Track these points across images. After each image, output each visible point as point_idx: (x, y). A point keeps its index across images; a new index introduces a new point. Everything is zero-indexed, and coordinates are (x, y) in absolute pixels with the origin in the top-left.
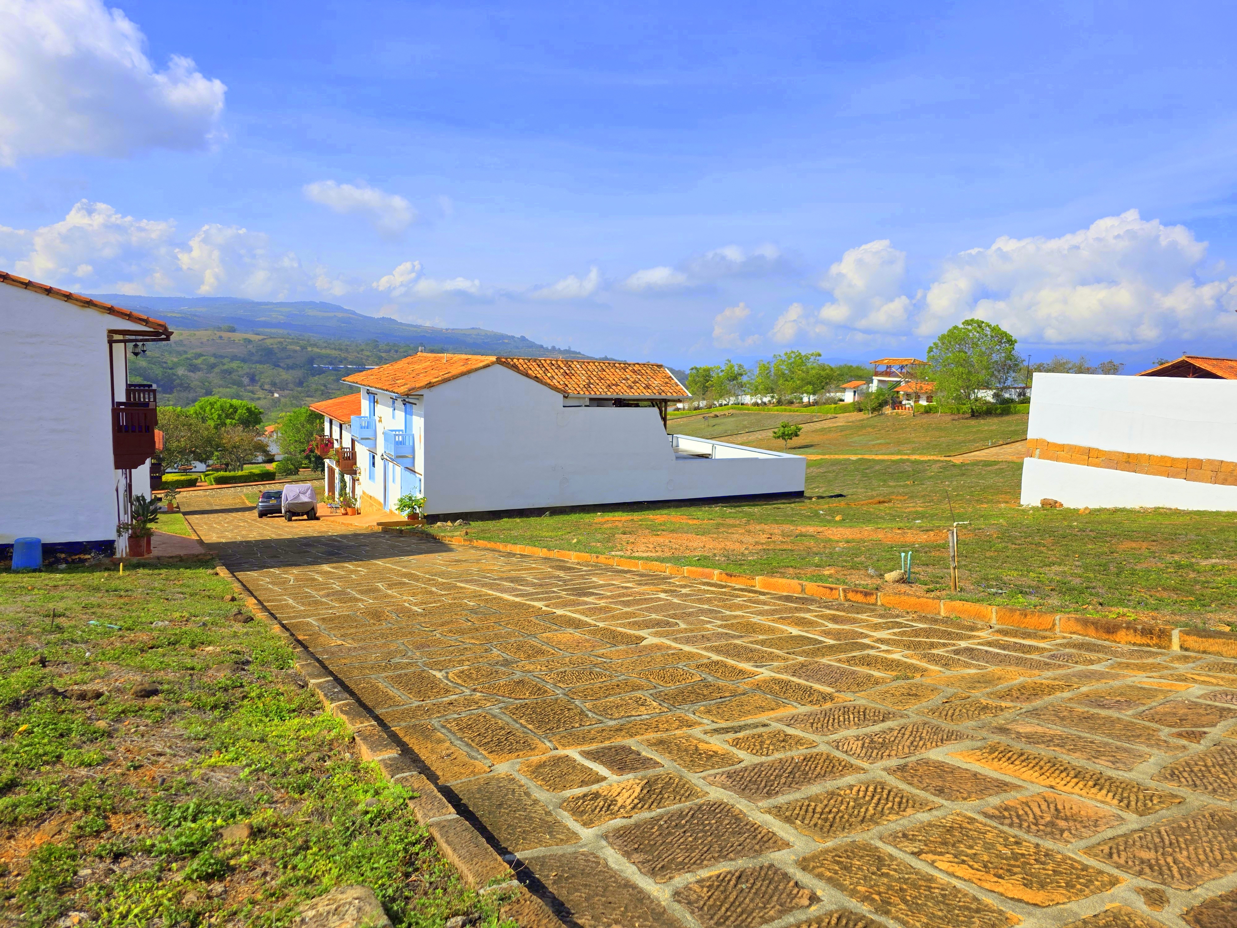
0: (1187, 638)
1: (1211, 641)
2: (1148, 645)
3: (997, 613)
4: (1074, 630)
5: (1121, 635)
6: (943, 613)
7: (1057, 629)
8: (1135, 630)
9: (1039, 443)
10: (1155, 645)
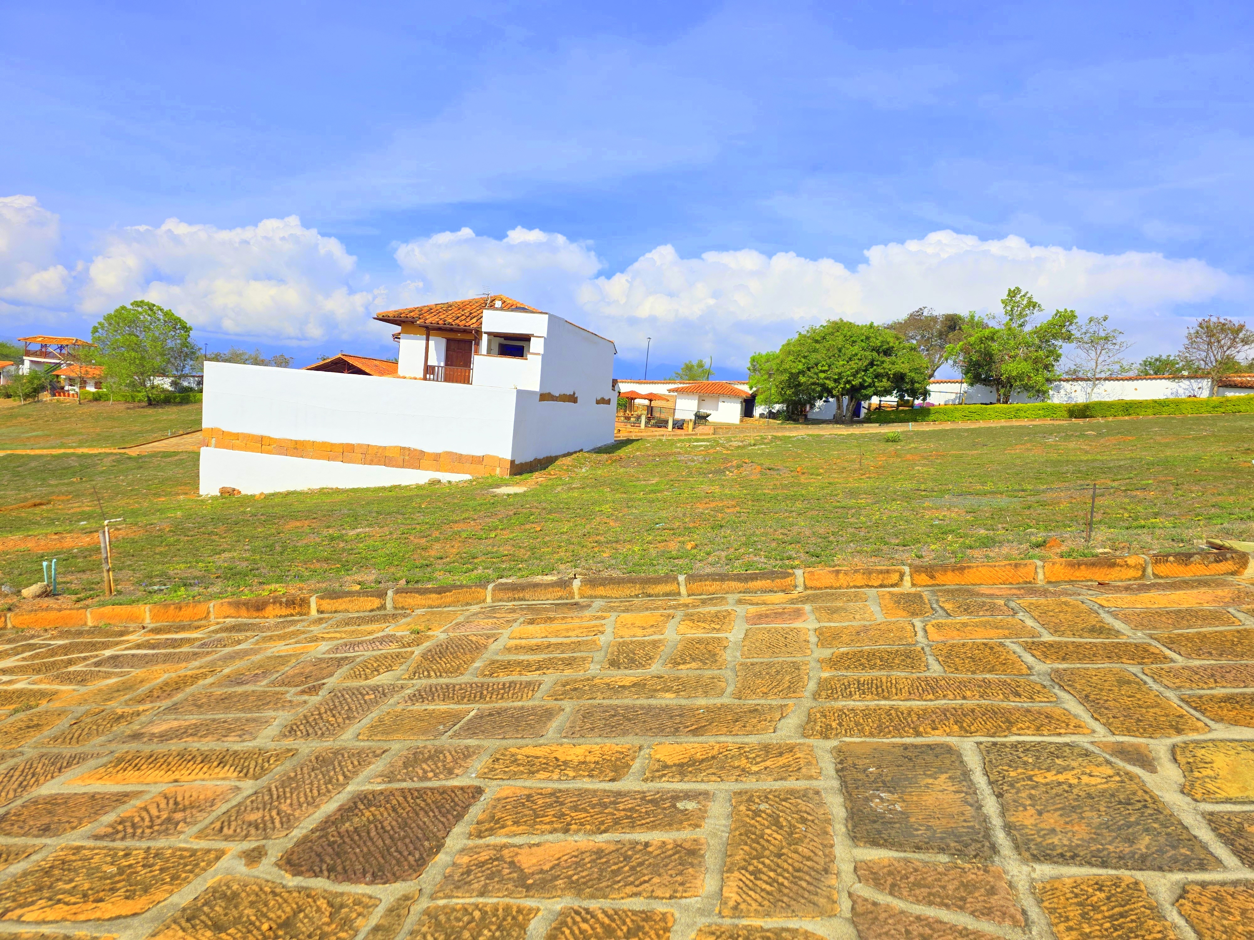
0: (322, 602)
1: (340, 600)
2: (292, 615)
3: (150, 611)
4: (228, 614)
5: (270, 610)
6: (90, 624)
7: (212, 616)
8: (281, 604)
9: (213, 431)
10: (297, 614)
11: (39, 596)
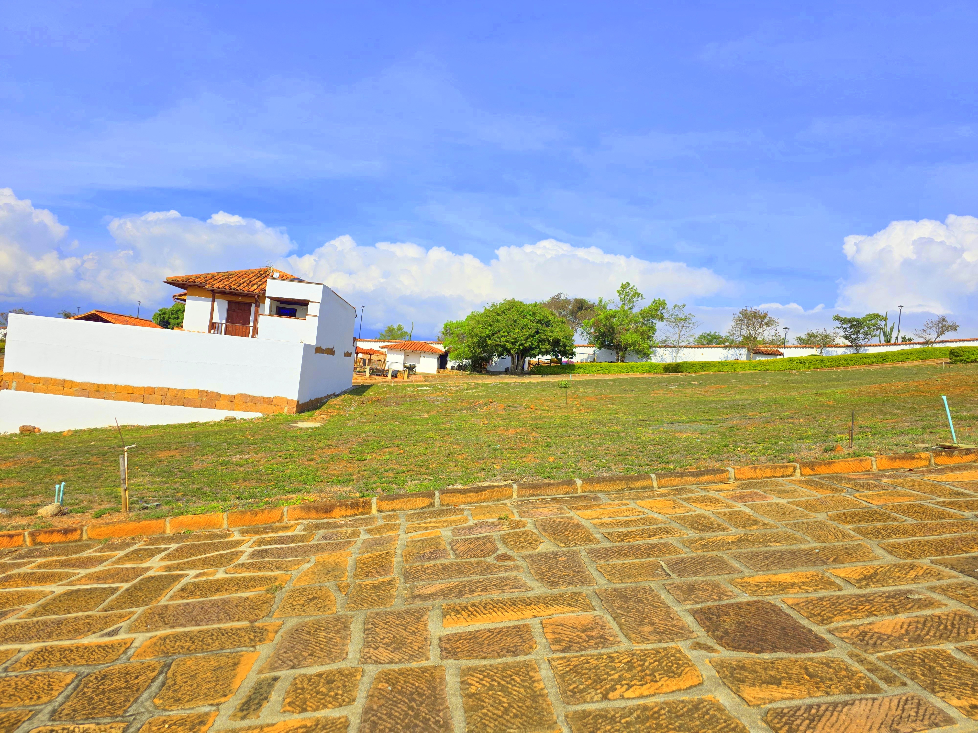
0: (382, 503)
1: (397, 501)
2: (356, 515)
3: (228, 518)
4: (299, 516)
5: (337, 512)
6: (168, 530)
7: (285, 519)
8: (346, 506)
9: (15, 376)
10: (360, 514)
11: (56, 515)
